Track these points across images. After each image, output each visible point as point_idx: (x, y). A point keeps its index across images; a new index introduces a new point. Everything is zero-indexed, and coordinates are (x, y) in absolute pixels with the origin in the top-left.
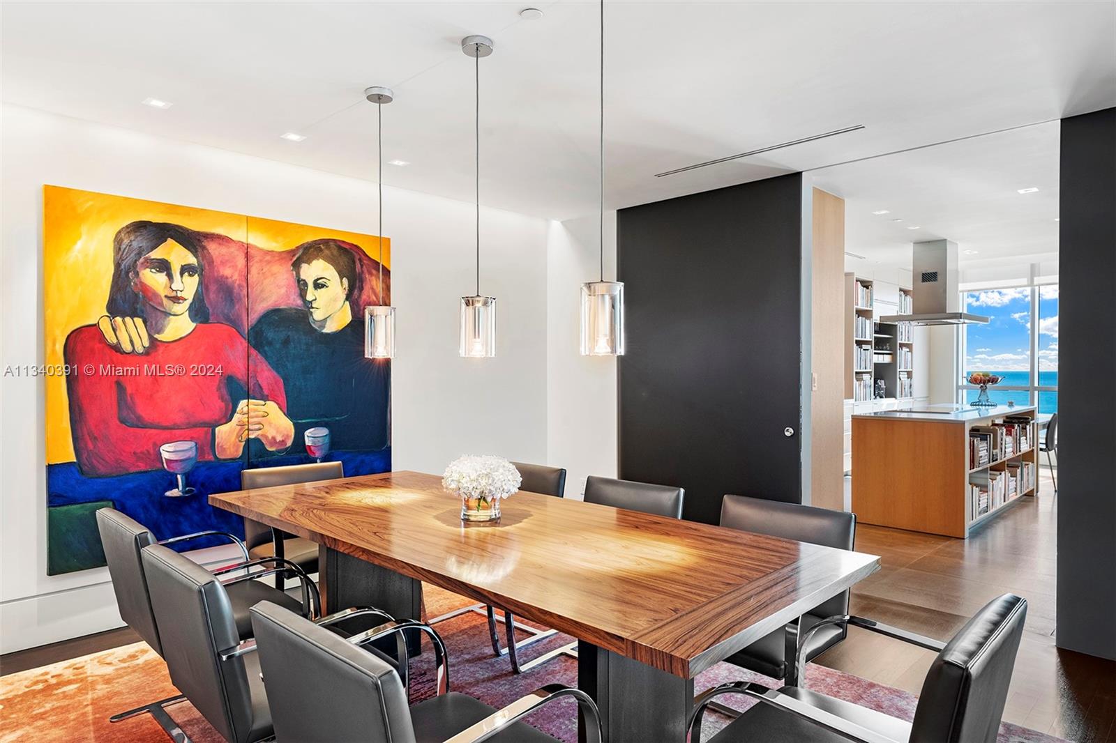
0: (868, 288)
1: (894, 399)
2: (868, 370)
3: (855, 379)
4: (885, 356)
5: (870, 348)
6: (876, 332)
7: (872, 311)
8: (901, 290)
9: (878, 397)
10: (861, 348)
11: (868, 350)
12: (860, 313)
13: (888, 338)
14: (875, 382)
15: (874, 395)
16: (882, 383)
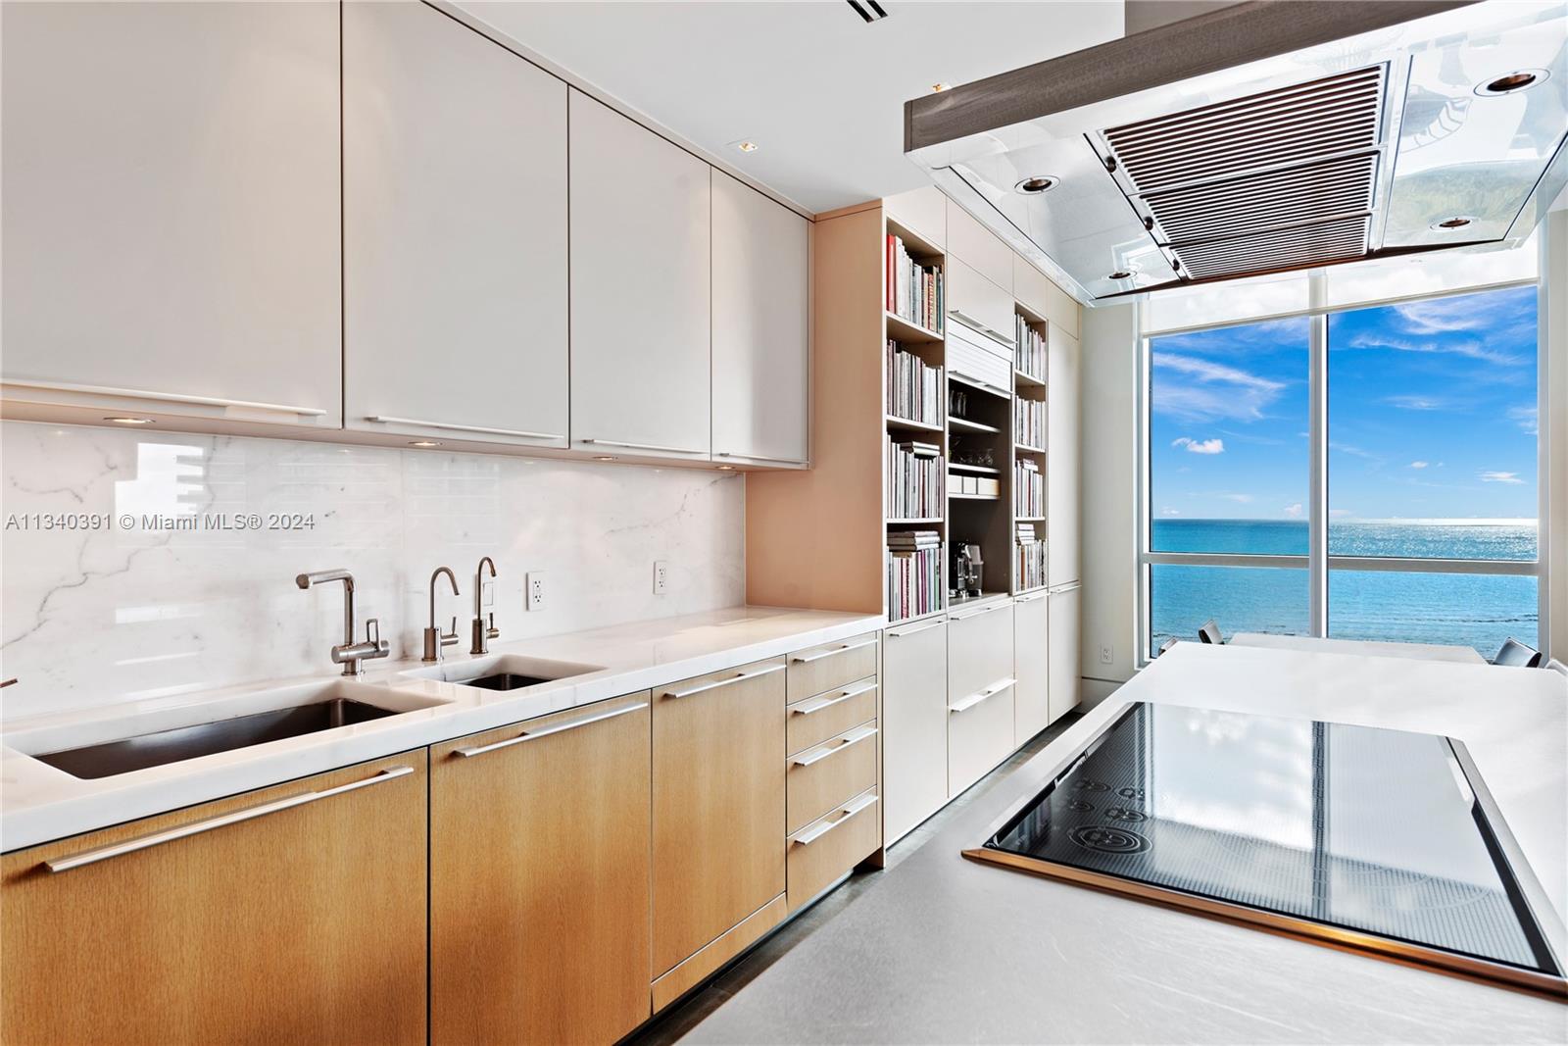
0: (929, 271)
1: (1006, 594)
2: (933, 519)
3: (886, 548)
4: (981, 480)
5: (938, 453)
6: (953, 414)
7: (941, 343)
8: (1019, 310)
9: (964, 595)
10: (908, 449)
11: (930, 457)
12: (904, 340)
13: (989, 433)
14: (955, 552)
15: (953, 584)
16: (972, 553)
